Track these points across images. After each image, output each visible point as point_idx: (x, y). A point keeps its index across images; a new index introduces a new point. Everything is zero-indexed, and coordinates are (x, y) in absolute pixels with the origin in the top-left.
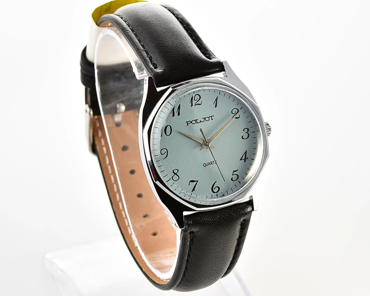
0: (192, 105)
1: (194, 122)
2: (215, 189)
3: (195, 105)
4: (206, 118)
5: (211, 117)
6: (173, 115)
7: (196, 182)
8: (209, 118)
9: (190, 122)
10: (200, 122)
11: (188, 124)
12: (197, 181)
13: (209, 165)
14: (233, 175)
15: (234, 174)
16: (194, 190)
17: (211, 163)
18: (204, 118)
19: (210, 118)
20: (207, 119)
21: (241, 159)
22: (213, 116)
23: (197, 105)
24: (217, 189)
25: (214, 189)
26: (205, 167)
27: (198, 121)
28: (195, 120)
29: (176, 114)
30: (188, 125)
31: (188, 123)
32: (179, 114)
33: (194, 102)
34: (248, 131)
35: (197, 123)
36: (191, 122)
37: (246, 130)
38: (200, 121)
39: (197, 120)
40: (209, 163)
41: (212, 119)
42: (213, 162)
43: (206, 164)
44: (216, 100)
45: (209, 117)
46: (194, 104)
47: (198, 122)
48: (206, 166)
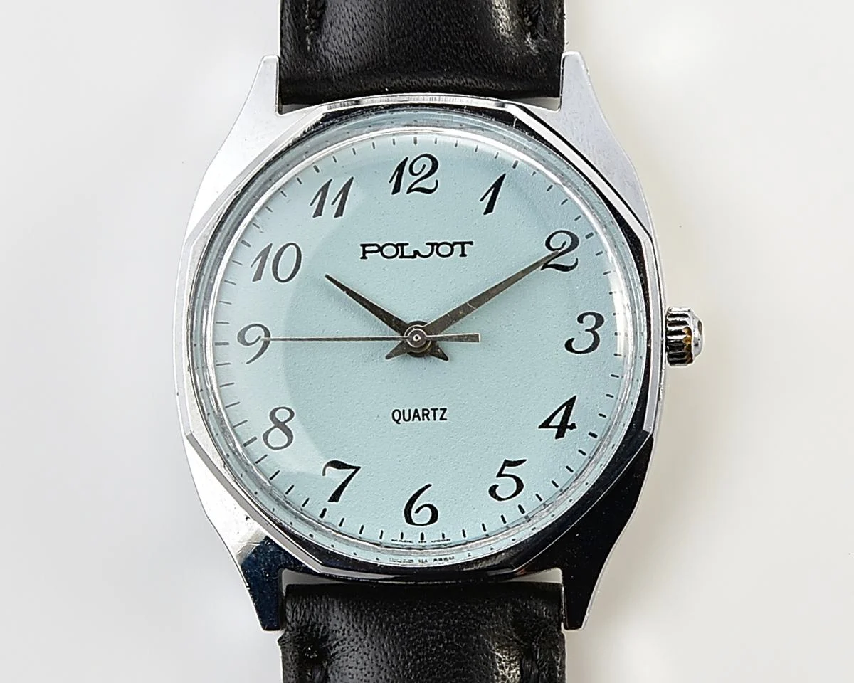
0: (396, 189)
1: (390, 251)
2: (417, 511)
3: (410, 191)
4: (438, 245)
5: (460, 246)
6: (318, 213)
7: (353, 470)
8: (452, 246)
9: (376, 248)
10: (414, 257)
11: (365, 252)
12: (357, 469)
13: (416, 419)
14: (500, 475)
15: (504, 473)
16: (335, 497)
17: (423, 415)
18: (432, 245)
19: (458, 248)
20: (444, 250)
21: (546, 425)
22: (471, 243)
23: (417, 189)
24: (427, 513)
25: (413, 510)
26: (397, 422)
27: (408, 251)
28: (396, 246)
29: (330, 208)
30: (364, 257)
31: (367, 249)
32: (339, 213)
33: (407, 180)
34: (596, 327)
35: (402, 256)
36: (380, 249)
37: (590, 321)
38: (416, 253)
39: (402, 245)
40: (416, 411)
41: (463, 255)
42: (432, 412)
43: (402, 414)
44: (497, 186)
45: (455, 243)
46: (404, 186)
47: (405, 254)
48: (401, 421)
